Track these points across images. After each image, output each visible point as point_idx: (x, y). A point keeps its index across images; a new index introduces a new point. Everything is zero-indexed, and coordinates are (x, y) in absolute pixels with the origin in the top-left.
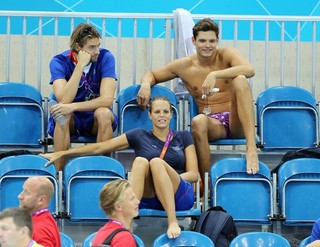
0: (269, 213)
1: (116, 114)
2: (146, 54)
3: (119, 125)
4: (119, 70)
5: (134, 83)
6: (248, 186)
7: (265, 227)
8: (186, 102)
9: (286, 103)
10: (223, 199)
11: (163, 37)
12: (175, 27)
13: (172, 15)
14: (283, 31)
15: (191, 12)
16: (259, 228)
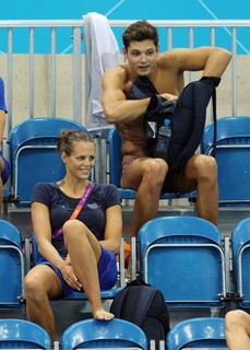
0: (221, 290)
1: (8, 160)
2: (47, 76)
3: (12, 174)
4: (11, 99)
5: (32, 116)
6: (191, 255)
7: (214, 310)
8: (103, 141)
9: (240, 140)
10: (157, 273)
11: (71, 51)
12: (87, 38)
13: (81, 22)
14: (235, 40)
15: (109, 18)
16: (207, 313)
